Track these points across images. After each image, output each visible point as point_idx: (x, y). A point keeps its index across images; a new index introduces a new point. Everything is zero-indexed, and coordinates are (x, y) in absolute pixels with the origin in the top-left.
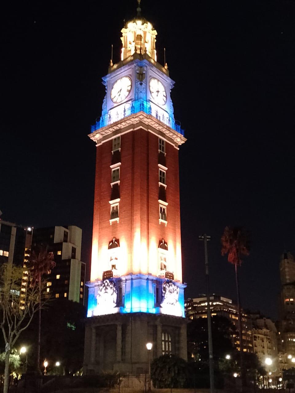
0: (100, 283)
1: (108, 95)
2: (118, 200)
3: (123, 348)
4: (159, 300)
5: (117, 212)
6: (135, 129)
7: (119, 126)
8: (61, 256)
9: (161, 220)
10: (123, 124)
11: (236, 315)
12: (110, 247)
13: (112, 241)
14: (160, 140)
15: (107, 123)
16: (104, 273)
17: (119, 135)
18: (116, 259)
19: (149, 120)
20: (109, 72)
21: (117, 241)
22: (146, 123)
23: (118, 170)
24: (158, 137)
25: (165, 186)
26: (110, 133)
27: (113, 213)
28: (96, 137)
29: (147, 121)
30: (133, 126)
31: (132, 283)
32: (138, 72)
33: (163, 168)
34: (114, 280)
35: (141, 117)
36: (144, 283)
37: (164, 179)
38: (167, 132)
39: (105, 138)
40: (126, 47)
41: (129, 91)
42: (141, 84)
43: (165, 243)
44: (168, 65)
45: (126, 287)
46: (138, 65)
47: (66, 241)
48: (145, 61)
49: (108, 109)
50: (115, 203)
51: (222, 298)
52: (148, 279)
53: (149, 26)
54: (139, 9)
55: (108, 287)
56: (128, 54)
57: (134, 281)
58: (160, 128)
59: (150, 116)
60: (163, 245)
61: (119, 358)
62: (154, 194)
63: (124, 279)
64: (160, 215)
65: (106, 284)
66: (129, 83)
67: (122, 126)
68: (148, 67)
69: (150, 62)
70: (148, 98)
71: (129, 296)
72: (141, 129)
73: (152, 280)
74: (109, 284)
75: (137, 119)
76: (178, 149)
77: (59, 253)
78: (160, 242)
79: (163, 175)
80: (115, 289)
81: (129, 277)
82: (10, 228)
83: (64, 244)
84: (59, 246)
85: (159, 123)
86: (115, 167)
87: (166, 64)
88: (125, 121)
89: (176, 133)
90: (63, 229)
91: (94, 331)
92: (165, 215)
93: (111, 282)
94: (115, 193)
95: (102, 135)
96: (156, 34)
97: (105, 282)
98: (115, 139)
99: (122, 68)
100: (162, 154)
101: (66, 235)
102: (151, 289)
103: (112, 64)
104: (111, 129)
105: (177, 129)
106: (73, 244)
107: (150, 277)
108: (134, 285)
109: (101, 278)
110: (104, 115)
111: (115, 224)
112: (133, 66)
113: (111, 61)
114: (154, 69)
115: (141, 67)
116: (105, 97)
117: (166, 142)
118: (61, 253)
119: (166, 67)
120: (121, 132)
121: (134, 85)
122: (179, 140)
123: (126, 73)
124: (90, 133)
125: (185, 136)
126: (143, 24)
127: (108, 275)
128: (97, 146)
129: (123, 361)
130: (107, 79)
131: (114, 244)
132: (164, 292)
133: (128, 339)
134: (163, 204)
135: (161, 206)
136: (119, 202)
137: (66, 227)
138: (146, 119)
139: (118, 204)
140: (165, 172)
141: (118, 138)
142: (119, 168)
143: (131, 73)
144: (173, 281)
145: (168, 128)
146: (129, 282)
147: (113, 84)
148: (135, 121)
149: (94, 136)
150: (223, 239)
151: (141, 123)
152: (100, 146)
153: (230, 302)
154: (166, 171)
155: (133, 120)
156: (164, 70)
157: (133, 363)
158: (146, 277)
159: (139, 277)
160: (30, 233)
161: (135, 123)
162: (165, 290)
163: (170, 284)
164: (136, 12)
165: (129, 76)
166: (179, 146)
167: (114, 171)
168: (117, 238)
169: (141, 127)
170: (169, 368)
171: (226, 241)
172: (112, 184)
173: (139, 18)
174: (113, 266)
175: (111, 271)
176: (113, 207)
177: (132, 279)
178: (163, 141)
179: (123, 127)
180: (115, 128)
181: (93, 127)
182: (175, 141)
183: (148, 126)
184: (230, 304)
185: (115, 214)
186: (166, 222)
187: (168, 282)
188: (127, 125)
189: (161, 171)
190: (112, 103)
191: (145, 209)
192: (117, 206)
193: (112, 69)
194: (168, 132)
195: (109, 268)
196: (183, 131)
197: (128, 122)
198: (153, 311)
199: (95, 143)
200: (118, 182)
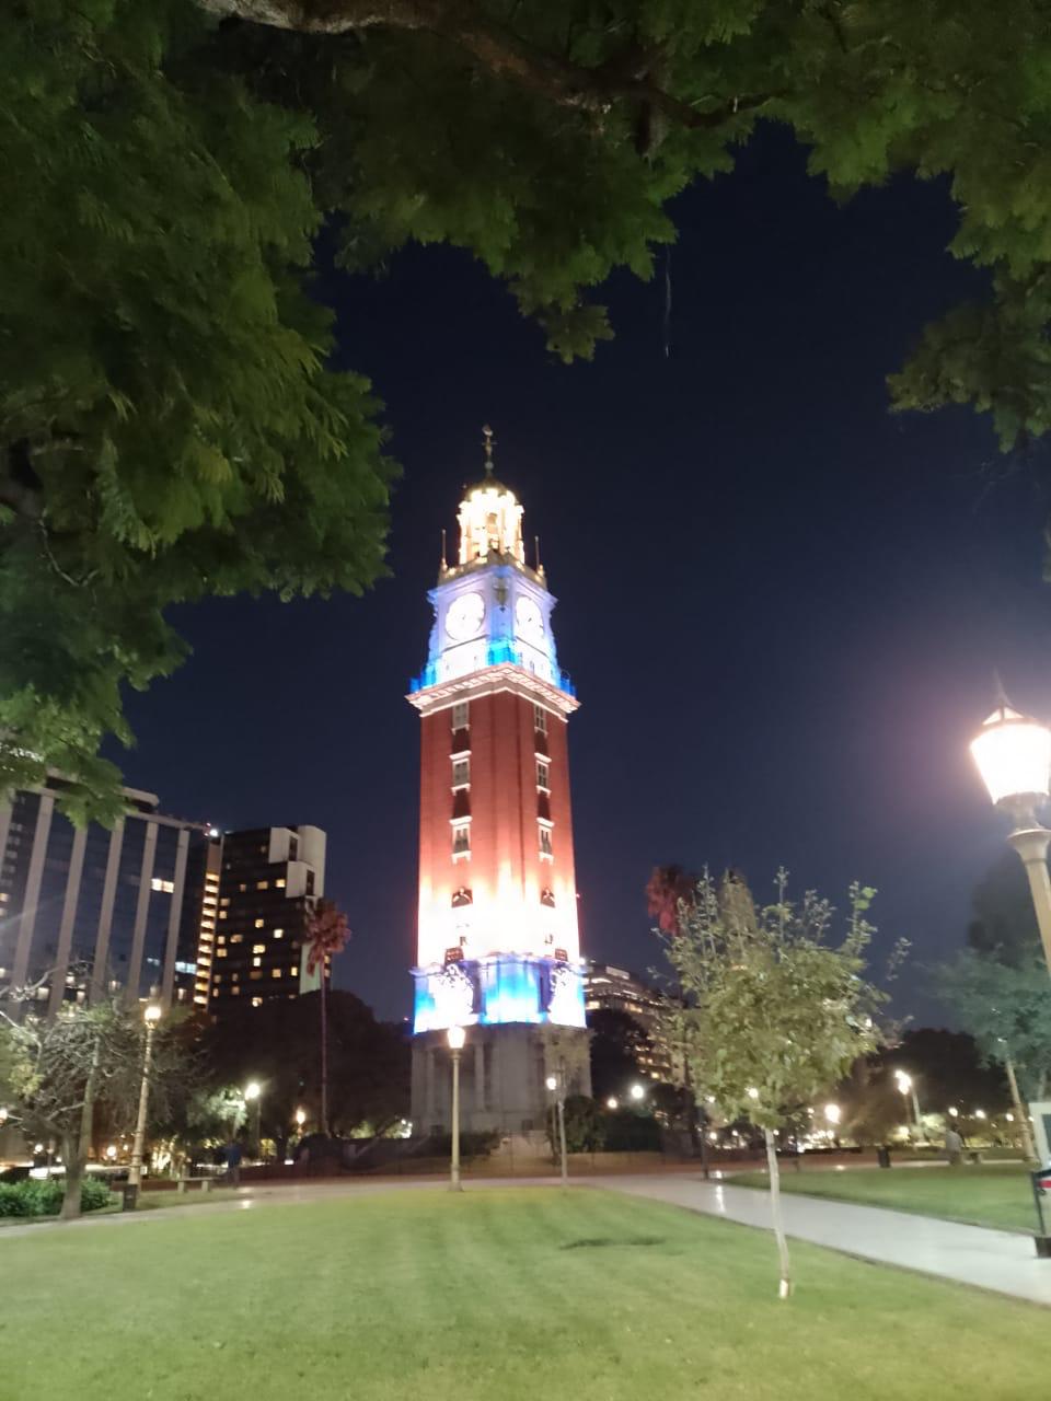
0: (438, 969)
1: (440, 621)
2: (468, 819)
3: (488, 1086)
4: (545, 997)
5: (465, 841)
6: (496, 691)
7: (465, 683)
8: (283, 890)
9: (543, 855)
10: (473, 681)
11: (637, 1003)
12: (455, 904)
13: (458, 894)
14: (538, 708)
15: (442, 678)
16: (448, 951)
17: (465, 700)
18: (467, 925)
19: (520, 676)
20: (440, 581)
21: (468, 892)
22: (514, 680)
23: (464, 764)
24: (532, 704)
25: (548, 791)
26: (447, 694)
27: (458, 843)
28: (420, 700)
29: (515, 678)
30: (490, 685)
31: (498, 970)
32: (496, 587)
33: (543, 759)
34: (465, 964)
35: (507, 671)
36: (520, 969)
37: (545, 779)
38: (548, 695)
39: (437, 703)
40: (468, 536)
41: (482, 621)
42: (503, 609)
43: (551, 895)
44: (545, 569)
45: (487, 977)
46: (495, 575)
47: (293, 858)
48: (509, 568)
49: (441, 648)
50: (461, 824)
51: (609, 970)
52: (526, 962)
53: (510, 497)
54: (489, 465)
55: (455, 977)
56: (475, 549)
57: (502, 966)
58: (538, 687)
59: (520, 671)
60: (547, 898)
61: (481, 1103)
62: (531, 807)
63: (483, 962)
64: (541, 844)
65: (452, 972)
66: (481, 605)
67: (471, 684)
68: (514, 578)
69: (515, 567)
70: (515, 634)
71: (495, 990)
72: (506, 692)
73: (533, 964)
74: (458, 972)
75: (498, 674)
76: (566, 721)
77: (280, 884)
78: (544, 893)
79: (544, 773)
80: (469, 981)
81: (493, 960)
82: (176, 831)
83: (291, 864)
84: (280, 870)
85: (536, 680)
86: (460, 757)
87: (541, 567)
88: (476, 677)
89: (563, 693)
90: (288, 833)
91: (431, 1056)
92: (549, 844)
93: (461, 968)
94: (461, 806)
95: (433, 697)
96: (523, 511)
97: (449, 967)
98: (458, 707)
99: (467, 577)
100: (540, 735)
101: (293, 846)
102: (532, 982)
103: (445, 567)
104: (449, 689)
105: (563, 687)
106: (310, 864)
107: (531, 959)
108: (503, 975)
109: (442, 962)
110: (435, 660)
111: (462, 862)
112: (486, 576)
113: (444, 561)
114: (524, 580)
115: (501, 577)
116: (435, 626)
117: (548, 712)
118: (286, 884)
119: (541, 572)
120: (468, 696)
121: (488, 611)
122: (568, 704)
123: (474, 587)
124: (409, 693)
125: (578, 699)
126: (499, 495)
127: (455, 957)
128: (422, 716)
129: (489, 1108)
130: (437, 596)
131: (463, 898)
132: (553, 984)
133: (496, 1069)
134: (545, 825)
135: (541, 828)
136: (470, 823)
137: (294, 829)
138: (513, 675)
139: (467, 826)
140: (546, 766)
141: (464, 705)
142: (466, 760)
143: (481, 588)
144: (567, 963)
145: (550, 688)
146: (493, 970)
147: (449, 605)
148: (493, 677)
149: (417, 699)
150: (651, 887)
151: (505, 681)
152: (428, 717)
153: (626, 977)
154: (549, 764)
155: (491, 675)
156: (538, 578)
157: (505, 1113)
158: (523, 958)
159: (512, 960)
160: (216, 841)
161: (495, 680)
162: (555, 981)
163: (563, 969)
164: (485, 470)
165: (480, 592)
166: (568, 716)
167: (458, 766)
168: (469, 888)
169: (506, 688)
170: (580, 1119)
171: (657, 893)
172: (455, 789)
173: (492, 483)
174: (462, 939)
175: (460, 950)
176: (458, 832)
177: (498, 963)
178: (542, 710)
179: (472, 686)
180: (458, 687)
181: (415, 682)
182: (561, 707)
183: (517, 686)
184: (626, 981)
185: (462, 844)
186: (550, 857)
187: (559, 966)
188: (481, 683)
189: (540, 766)
190: (448, 640)
191: (517, 836)
192: (465, 830)
193: (446, 576)
194: (549, 693)
195: (456, 944)
196: (574, 688)
197: (482, 678)
198: (536, 1018)
199: (420, 711)
200: (467, 786)
